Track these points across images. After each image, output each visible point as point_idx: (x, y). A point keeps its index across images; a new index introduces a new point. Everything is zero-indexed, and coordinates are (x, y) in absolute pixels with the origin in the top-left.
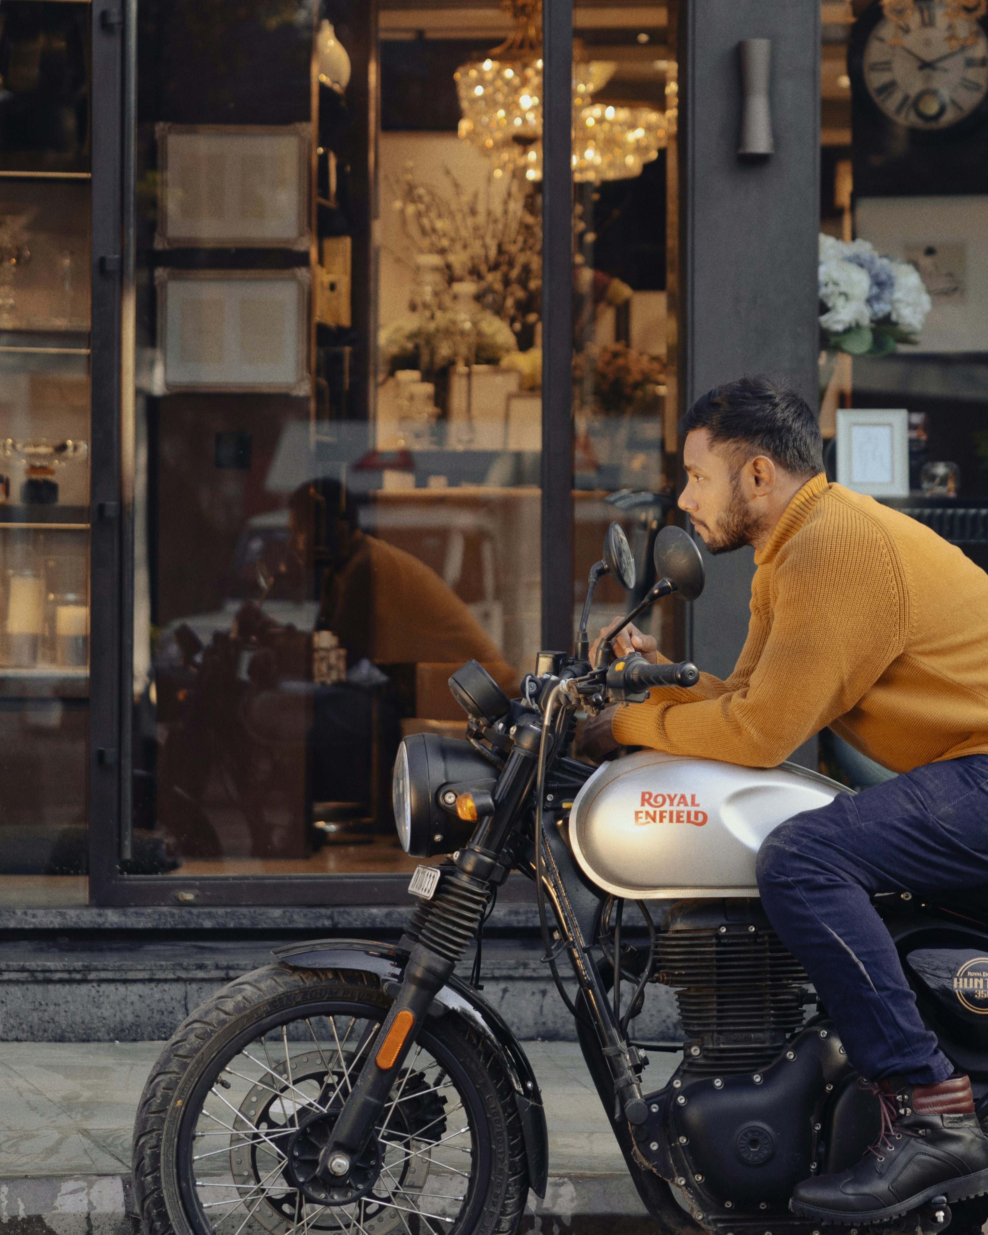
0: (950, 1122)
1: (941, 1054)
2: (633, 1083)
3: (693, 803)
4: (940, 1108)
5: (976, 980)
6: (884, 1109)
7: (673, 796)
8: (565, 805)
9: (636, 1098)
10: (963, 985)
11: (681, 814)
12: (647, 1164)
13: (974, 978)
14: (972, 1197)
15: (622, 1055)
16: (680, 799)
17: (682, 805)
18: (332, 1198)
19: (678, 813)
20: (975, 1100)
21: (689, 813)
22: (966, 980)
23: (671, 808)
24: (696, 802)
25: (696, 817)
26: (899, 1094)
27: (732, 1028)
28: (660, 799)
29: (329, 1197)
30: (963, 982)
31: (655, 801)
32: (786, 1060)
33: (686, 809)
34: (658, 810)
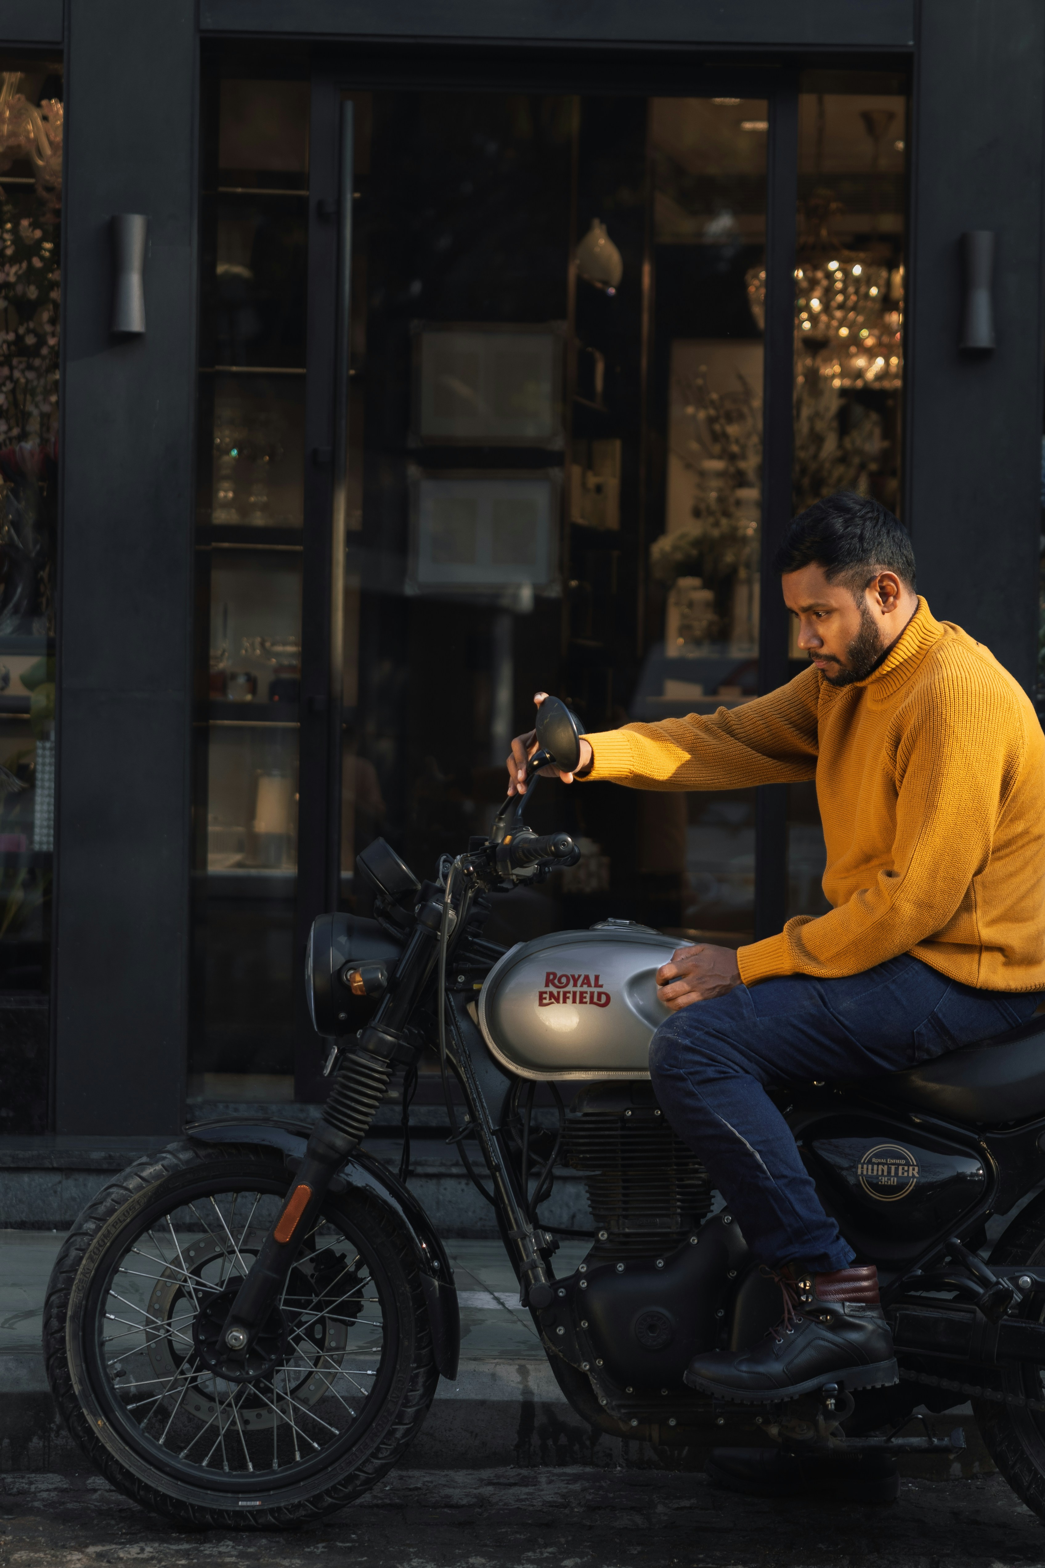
0: (852, 1310)
1: (842, 1241)
2: (537, 1267)
3: (597, 985)
4: (842, 1296)
5: (881, 1167)
6: (786, 1296)
7: (576, 977)
8: (476, 987)
9: (540, 1282)
10: (867, 1171)
11: (585, 995)
12: (554, 1348)
13: (878, 1164)
14: (869, 1387)
15: (528, 1239)
16: (583, 981)
17: (585, 986)
18: (248, 1373)
19: (582, 993)
20: (880, 1289)
21: (592, 994)
22: (870, 1166)
23: (575, 989)
24: (600, 983)
25: (599, 999)
26: (800, 1281)
27: (637, 1213)
28: (564, 980)
29: (244, 1373)
30: (867, 1169)
31: (559, 981)
32: (689, 1245)
33: (589, 990)
34: (562, 990)
